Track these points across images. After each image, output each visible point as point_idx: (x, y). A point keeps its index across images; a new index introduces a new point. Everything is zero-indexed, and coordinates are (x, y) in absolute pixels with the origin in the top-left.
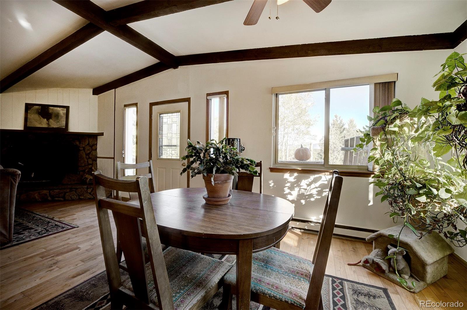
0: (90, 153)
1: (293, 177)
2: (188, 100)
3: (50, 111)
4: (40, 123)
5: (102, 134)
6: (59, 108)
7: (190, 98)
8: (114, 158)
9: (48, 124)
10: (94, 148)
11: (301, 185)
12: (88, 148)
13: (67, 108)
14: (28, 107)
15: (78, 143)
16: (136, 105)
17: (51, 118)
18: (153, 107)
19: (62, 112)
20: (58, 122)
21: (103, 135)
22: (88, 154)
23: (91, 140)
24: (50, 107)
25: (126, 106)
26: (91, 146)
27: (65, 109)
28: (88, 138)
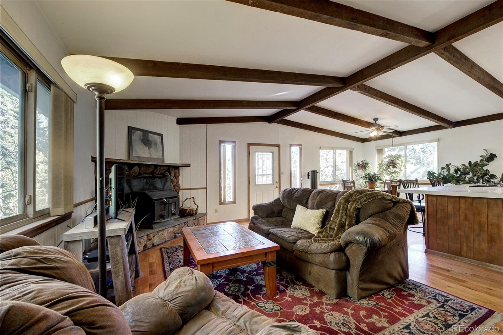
0: (176, 185)
2: (278, 146)
3: (150, 139)
4: (143, 153)
5: (188, 165)
6: (156, 135)
7: (280, 145)
8: (206, 188)
9: (150, 153)
12: (174, 180)
13: (161, 135)
14: (131, 130)
15: (169, 175)
16: (235, 142)
17: (151, 147)
18: (251, 147)
19: (158, 139)
20: (157, 151)
21: (190, 167)
22: (174, 186)
23: (176, 172)
24: (149, 134)
25: (220, 142)
26: (176, 178)
27: (160, 137)
28: (175, 169)
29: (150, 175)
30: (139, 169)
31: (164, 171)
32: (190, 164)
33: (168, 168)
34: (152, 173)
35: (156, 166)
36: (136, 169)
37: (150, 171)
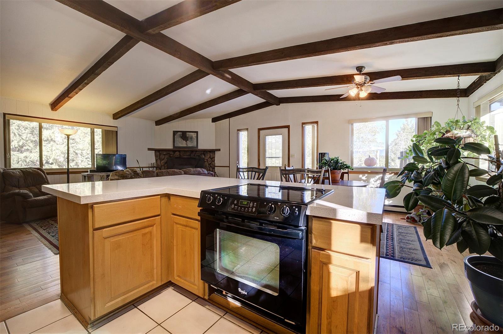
0: (211, 163)
1: (365, 177)
2: (288, 127)
3: (187, 136)
4: (182, 144)
5: (219, 150)
6: (192, 133)
7: (289, 126)
8: (229, 167)
9: (187, 144)
10: (213, 160)
11: (370, 181)
12: (209, 160)
13: (197, 132)
14: (175, 133)
15: (204, 157)
16: (247, 129)
17: (188, 140)
18: (261, 132)
19: (194, 135)
20: (192, 142)
21: (220, 151)
22: (209, 164)
23: (211, 154)
24: (187, 133)
25: (238, 130)
26: (212, 159)
27: (196, 134)
28: (210, 153)
29: (188, 157)
30: (179, 153)
31: (200, 154)
32: (220, 149)
33: (203, 152)
34: (190, 155)
35: (192, 151)
36: (177, 154)
37: (188, 154)
